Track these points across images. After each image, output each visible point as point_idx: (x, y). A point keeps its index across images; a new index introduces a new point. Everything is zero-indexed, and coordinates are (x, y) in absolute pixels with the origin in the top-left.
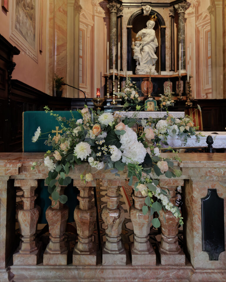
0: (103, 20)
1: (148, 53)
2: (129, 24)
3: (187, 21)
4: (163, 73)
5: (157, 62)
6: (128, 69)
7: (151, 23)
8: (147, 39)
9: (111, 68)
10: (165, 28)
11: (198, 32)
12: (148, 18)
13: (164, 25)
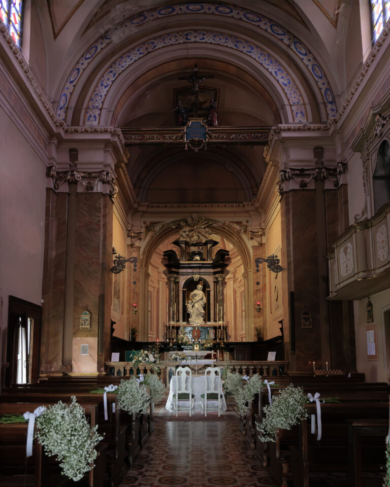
0: (165, 283)
1: (197, 309)
2: (184, 288)
3: (227, 284)
4: (209, 323)
5: (205, 314)
6: (184, 321)
7: (200, 286)
8: (197, 298)
9: (169, 320)
10: (210, 291)
11: (235, 292)
12: (197, 283)
13: (209, 288)
